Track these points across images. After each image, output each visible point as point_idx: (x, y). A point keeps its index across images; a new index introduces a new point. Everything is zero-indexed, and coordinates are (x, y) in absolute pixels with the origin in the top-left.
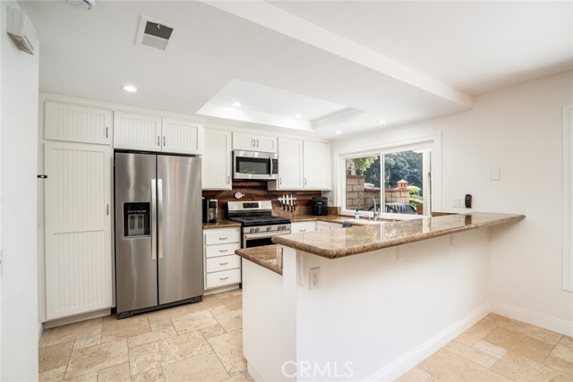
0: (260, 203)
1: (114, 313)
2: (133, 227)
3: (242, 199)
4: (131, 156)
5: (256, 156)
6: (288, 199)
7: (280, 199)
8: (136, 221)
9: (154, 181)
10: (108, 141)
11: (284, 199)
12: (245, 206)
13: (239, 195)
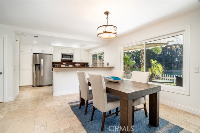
0: (69, 65)
1: (33, 86)
2: (37, 69)
3: (65, 64)
4: (38, 55)
5: (68, 54)
6: (78, 65)
7: (75, 65)
8: (38, 68)
9: (41, 60)
10: (32, 51)
11: (77, 65)
12: (65, 66)
13: (64, 63)
